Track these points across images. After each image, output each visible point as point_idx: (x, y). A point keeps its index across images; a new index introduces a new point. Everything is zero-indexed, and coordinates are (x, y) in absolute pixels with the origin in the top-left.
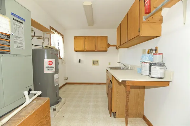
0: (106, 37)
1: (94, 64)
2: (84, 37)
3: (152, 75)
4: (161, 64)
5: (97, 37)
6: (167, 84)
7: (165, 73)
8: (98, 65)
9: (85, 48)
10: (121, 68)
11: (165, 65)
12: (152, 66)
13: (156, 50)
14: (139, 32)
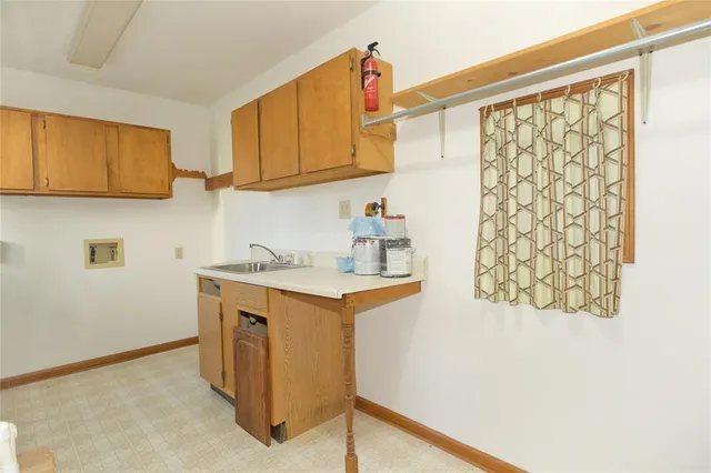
0: (165, 136)
1: (92, 260)
2: (35, 115)
3: (390, 272)
4: (404, 243)
5: (117, 126)
6: (416, 287)
7: (411, 264)
8: (122, 264)
9: (43, 174)
10: (256, 265)
11: (412, 244)
12: (389, 247)
13: (383, 207)
14: (354, 155)
